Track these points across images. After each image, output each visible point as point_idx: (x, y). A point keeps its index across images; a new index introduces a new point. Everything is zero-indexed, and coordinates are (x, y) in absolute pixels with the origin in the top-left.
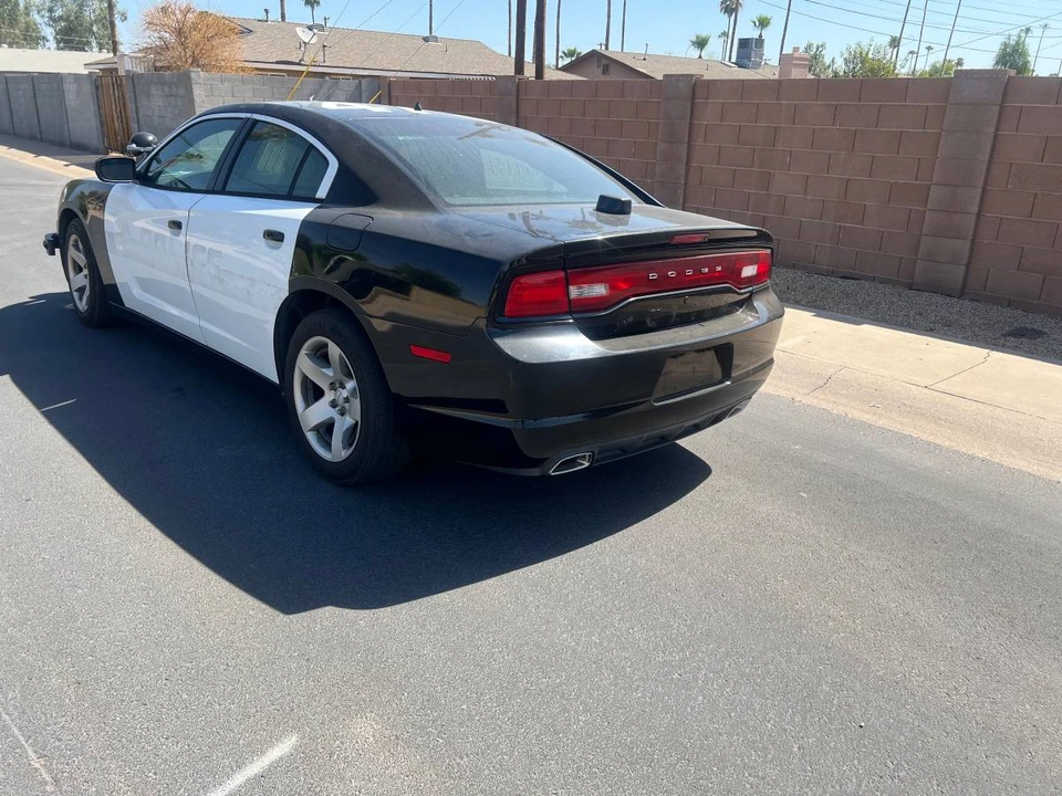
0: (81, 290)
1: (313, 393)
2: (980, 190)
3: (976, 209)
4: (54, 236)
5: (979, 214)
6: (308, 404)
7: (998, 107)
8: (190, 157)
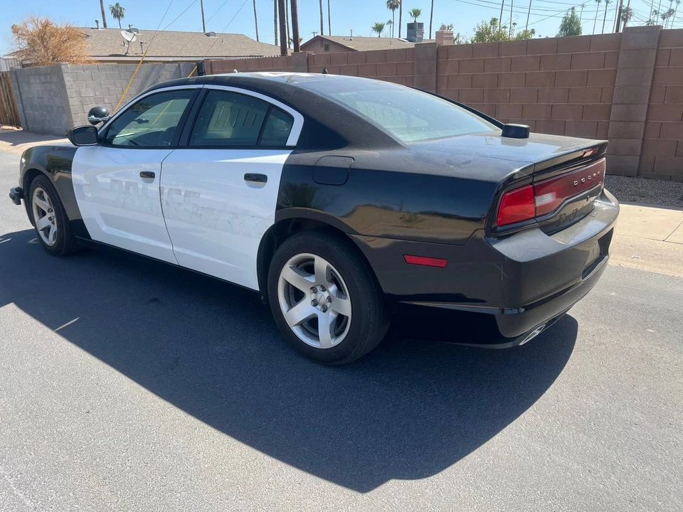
0: (47, 230)
1: (296, 296)
2: (646, 106)
3: (645, 118)
4: (18, 189)
5: (646, 122)
6: (291, 306)
7: (655, 51)
8: (140, 122)
